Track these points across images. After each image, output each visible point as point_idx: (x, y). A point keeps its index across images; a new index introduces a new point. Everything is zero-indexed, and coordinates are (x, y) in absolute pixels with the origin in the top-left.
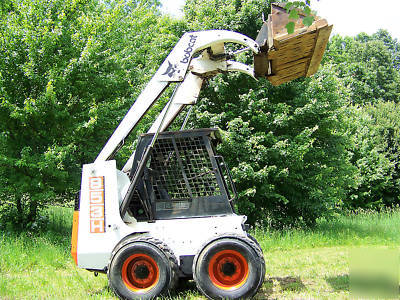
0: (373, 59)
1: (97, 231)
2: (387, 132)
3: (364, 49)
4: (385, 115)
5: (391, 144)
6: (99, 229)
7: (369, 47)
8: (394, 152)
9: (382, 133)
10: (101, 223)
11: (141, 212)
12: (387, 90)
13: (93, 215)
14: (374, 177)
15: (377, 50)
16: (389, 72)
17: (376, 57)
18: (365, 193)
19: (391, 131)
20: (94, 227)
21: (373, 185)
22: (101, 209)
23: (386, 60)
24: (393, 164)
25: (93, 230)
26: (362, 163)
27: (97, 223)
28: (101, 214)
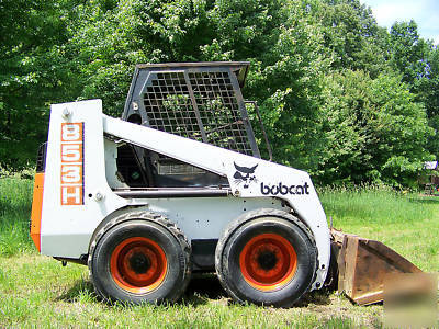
0: (341, 25)
1: (71, 202)
2: (356, 103)
3: (332, 13)
4: (354, 85)
5: (360, 118)
6: (74, 199)
7: (337, 11)
8: (363, 125)
9: (351, 104)
10: (78, 190)
11: (136, 175)
12: (355, 58)
13: (65, 179)
14: (342, 152)
15: (346, 15)
16: (358, 39)
17: (345, 22)
18: (333, 169)
19: (361, 102)
20: (66, 196)
21: (341, 161)
22: (78, 169)
23: (355, 27)
24: (362, 139)
25: (65, 201)
26: (331, 136)
27: (71, 190)
28: (79, 178)
